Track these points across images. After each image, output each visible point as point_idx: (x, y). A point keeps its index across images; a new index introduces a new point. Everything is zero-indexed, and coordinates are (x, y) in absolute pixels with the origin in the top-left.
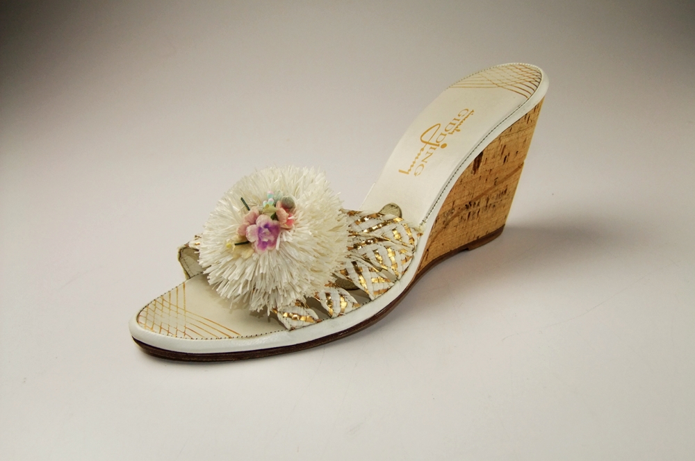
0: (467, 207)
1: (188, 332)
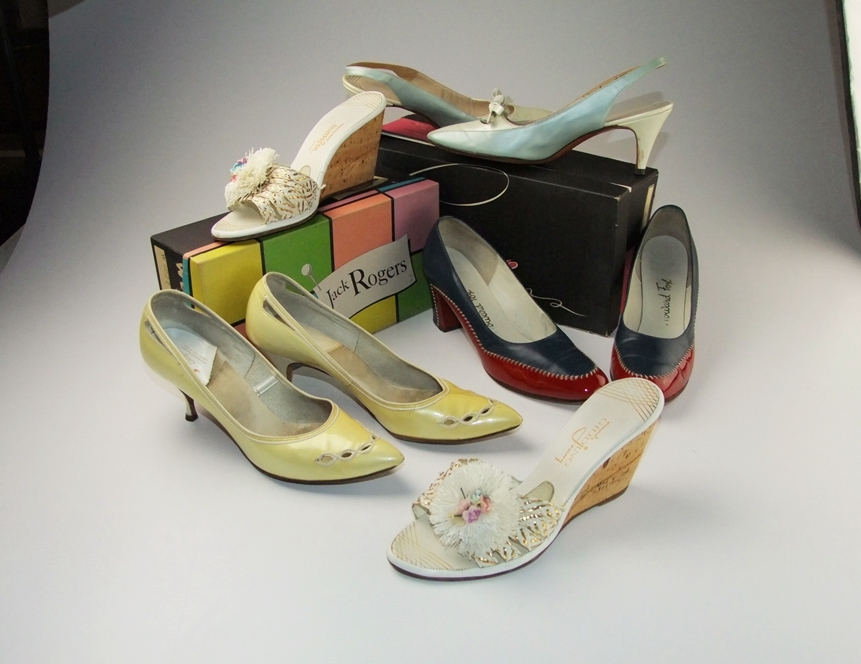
0: (598, 485)
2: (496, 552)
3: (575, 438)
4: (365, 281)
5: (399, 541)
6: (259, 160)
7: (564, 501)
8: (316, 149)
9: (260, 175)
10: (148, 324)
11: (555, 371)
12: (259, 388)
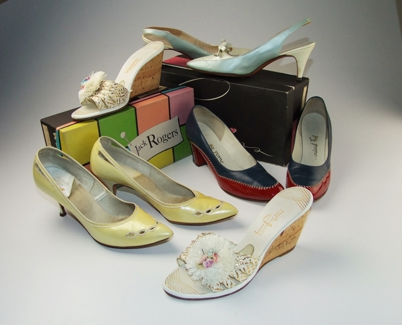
0: (278, 246)
1: (182, 290)
2: (222, 284)
3: (265, 220)
4: (156, 140)
5: (170, 279)
6: (96, 77)
7: (260, 255)
8: (128, 72)
9: (96, 86)
10: (36, 165)
11: (256, 185)
12: (97, 198)
